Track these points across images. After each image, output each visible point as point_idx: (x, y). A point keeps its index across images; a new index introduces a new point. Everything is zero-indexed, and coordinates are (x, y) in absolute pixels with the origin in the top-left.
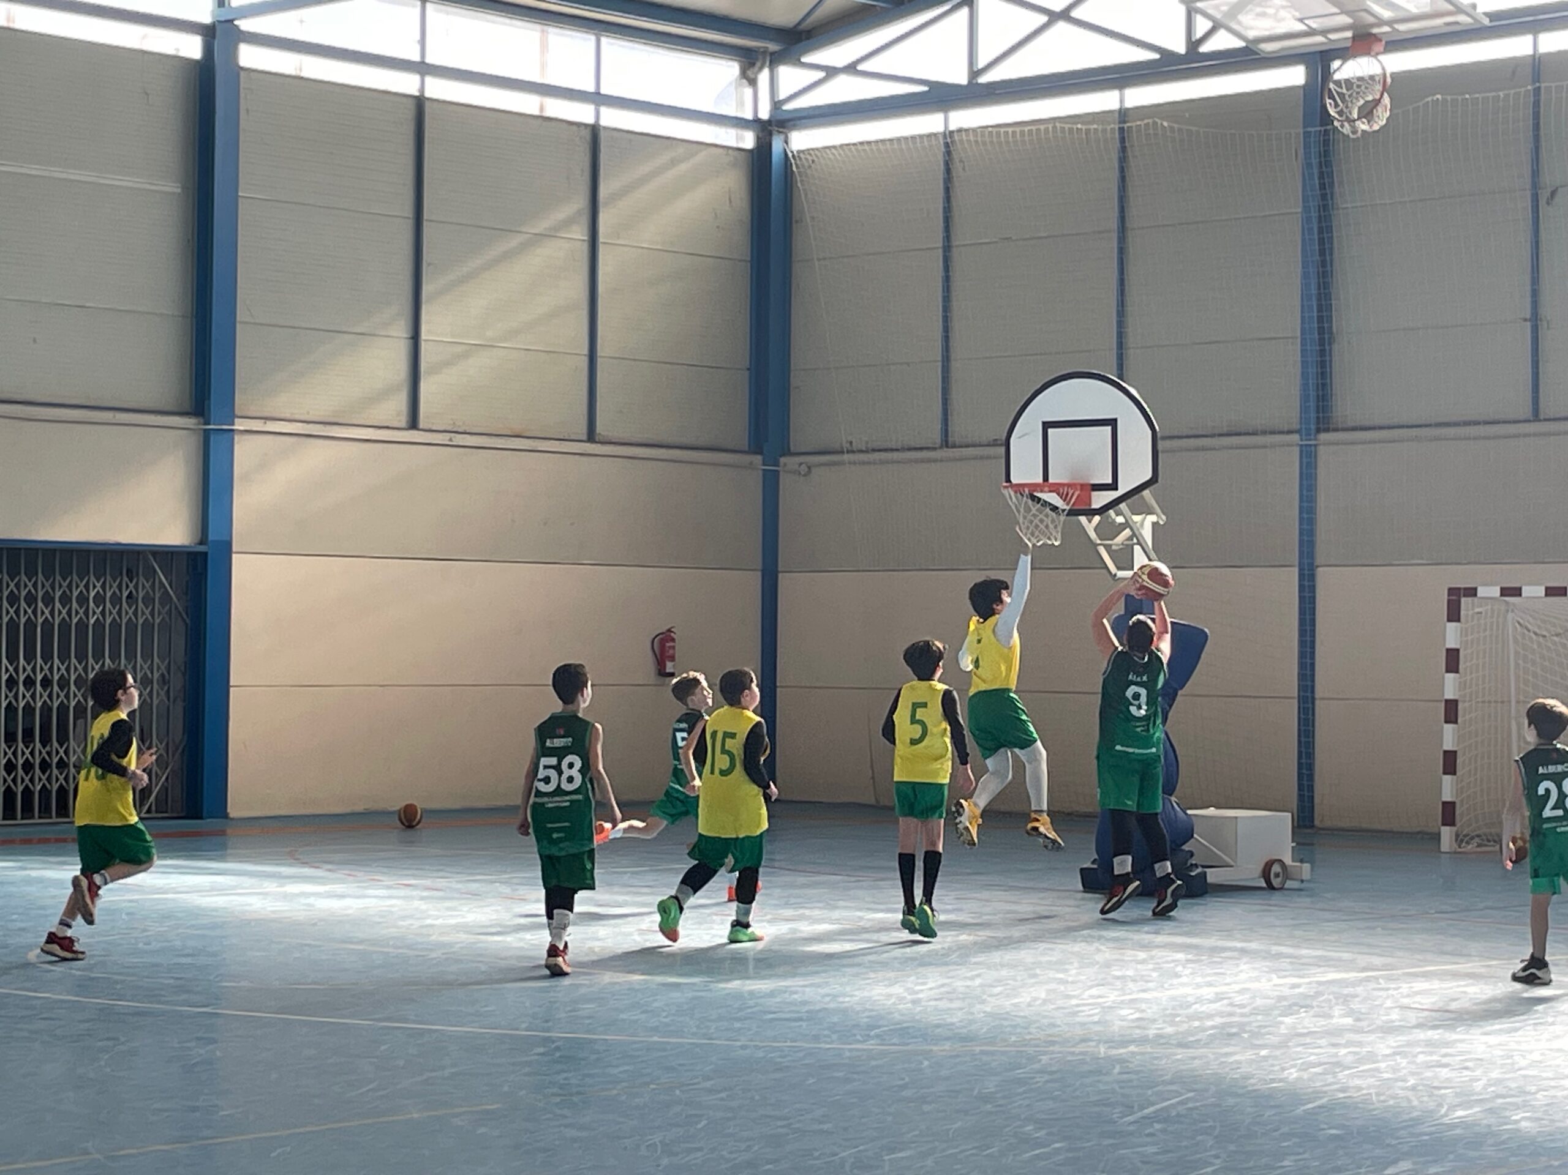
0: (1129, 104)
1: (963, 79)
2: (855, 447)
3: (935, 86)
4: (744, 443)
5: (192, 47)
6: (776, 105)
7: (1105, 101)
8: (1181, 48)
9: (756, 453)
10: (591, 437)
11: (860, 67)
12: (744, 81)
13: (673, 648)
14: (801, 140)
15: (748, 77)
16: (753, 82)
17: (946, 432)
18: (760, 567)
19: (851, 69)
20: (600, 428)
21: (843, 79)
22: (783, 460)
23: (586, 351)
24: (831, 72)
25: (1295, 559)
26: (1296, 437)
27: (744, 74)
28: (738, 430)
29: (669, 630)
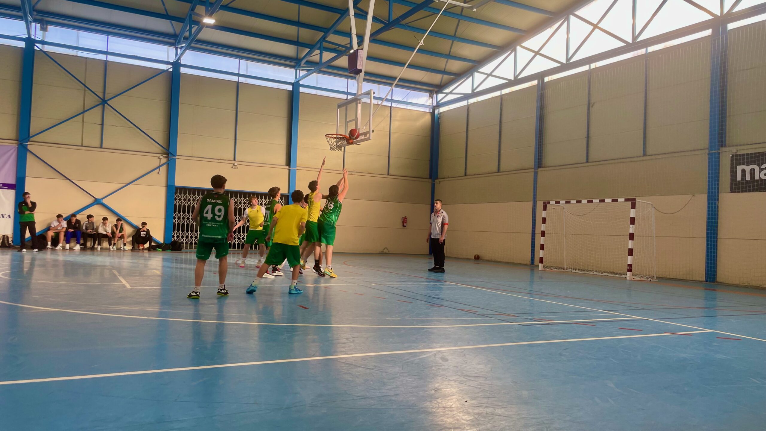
0: (503, 93)
1: (470, 92)
2: (449, 177)
3: (465, 94)
4: (428, 177)
5: (290, 88)
6: (437, 103)
7: (497, 94)
8: (512, 78)
9: (429, 179)
10: (388, 174)
11: (453, 92)
12: (430, 97)
13: (406, 220)
14: (442, 110)
15: (431, 96)
16: (432, 98)
17: (466, 173)
18: (430, 204)
19: (451, 93)
20: (390, 172)
21: (450, 95)
22: (436, 180)
23: (388, 156)
24: (447, 94)
25: (532, 199)
26: (533, 170)
27: (430, 96)
28: (427, 173)
29: (406, 217)
